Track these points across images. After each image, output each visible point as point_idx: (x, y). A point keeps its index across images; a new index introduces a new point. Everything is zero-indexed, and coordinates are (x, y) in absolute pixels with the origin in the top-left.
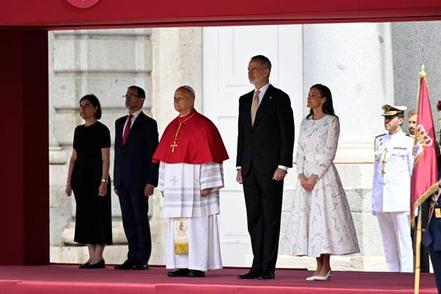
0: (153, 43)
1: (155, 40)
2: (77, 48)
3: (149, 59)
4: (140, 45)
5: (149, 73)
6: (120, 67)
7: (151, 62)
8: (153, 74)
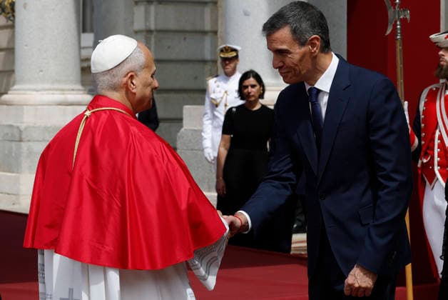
0: (219, 9)
1: (221, 7)
2: (147, 12)
3: (215, 21)
4: (208, 11)
5: (215, 33)
6: (189, 27)
7: (217, 24)
8: (219, 33)
